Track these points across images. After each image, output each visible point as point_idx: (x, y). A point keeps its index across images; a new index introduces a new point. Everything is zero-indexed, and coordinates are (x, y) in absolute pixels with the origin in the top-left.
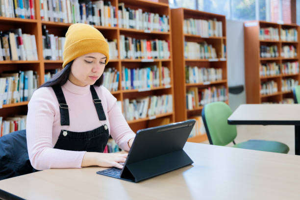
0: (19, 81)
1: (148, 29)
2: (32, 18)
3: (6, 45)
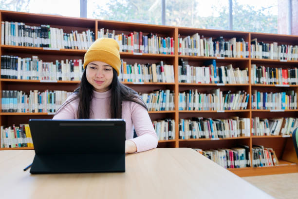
0: (159, 97)
1: (284, 58)
2: (172, 53)
3: (151, 72)
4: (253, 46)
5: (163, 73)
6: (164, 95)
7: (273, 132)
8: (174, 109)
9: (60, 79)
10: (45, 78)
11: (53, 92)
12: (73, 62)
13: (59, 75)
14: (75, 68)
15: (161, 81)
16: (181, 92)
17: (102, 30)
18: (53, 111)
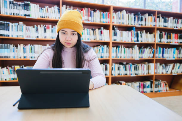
0: (100, 49)
1: (176, 27)
2: (108, 22)
3: (95, 34)
4: (158, 19)
5: (102, 35)
6: (103, 49)
7: (167, 72)
8: (109, 57)
9: (38, 37)
10: (28, 36)
11: (33, 45)
12: (46, 26)
13: (36, 35)
14: (47, 30)
15: (101, 40)
16: (113, 47)
17: (65, 6)
18: (33, 57)
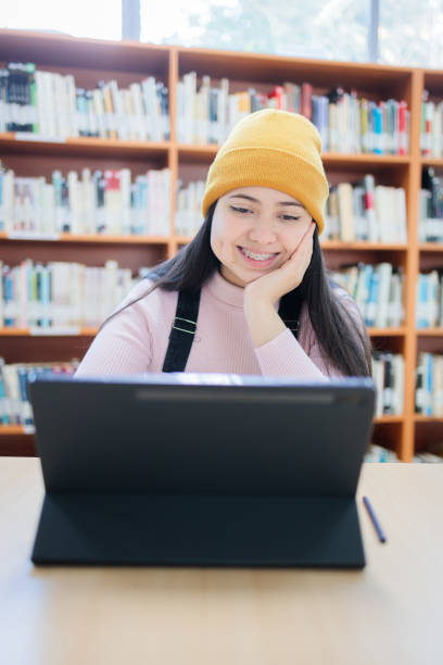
2: (401, 152)
3: (334, 211)
5: (371, 212)
6: (372, 281)
8: (403, 323)
9: (66, 228)
10: (23, 225)
11: (45, 265)
12: (103, 178)
13: (61, 216)
14: (109, 195)
15: (365, 238)
16: (425, 271)
17: (190, 79)
18: (45, 323)
